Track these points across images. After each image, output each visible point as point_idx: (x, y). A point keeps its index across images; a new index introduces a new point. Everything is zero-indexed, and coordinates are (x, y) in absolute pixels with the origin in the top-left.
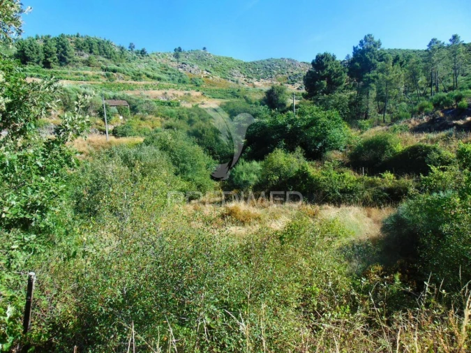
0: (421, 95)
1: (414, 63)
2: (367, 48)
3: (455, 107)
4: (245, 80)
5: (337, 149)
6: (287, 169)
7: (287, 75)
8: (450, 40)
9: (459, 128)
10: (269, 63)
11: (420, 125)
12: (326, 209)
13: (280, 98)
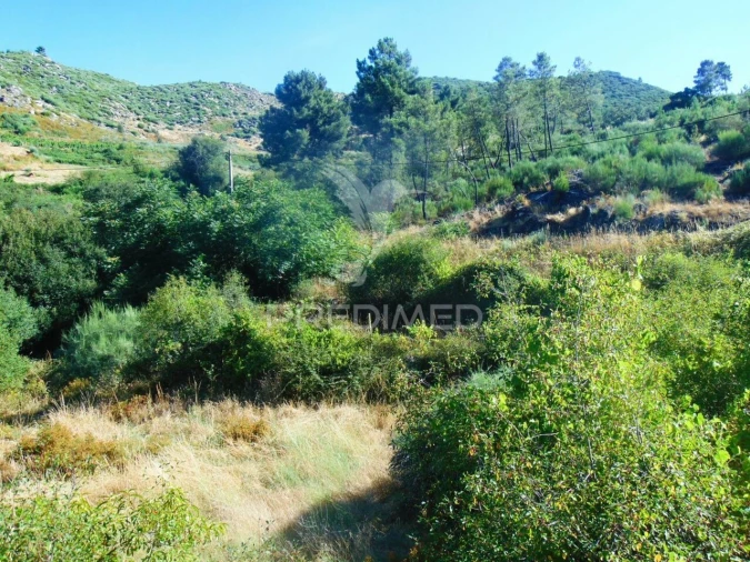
0: (492, 165)
1: (474, 102)
2: (385, 65)
3: (549, 188)
4: (139, 126)
5: (326, 275)
6: (200, 324)
7: (235, 119)
8: (534, 63)
9: (556, 228)
10: (194, 91)
11: (489, 224)
12: (286, 414)
13: (212, 166)
